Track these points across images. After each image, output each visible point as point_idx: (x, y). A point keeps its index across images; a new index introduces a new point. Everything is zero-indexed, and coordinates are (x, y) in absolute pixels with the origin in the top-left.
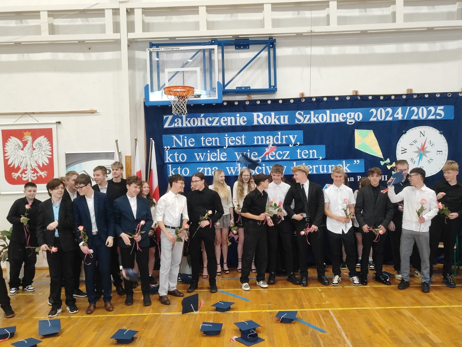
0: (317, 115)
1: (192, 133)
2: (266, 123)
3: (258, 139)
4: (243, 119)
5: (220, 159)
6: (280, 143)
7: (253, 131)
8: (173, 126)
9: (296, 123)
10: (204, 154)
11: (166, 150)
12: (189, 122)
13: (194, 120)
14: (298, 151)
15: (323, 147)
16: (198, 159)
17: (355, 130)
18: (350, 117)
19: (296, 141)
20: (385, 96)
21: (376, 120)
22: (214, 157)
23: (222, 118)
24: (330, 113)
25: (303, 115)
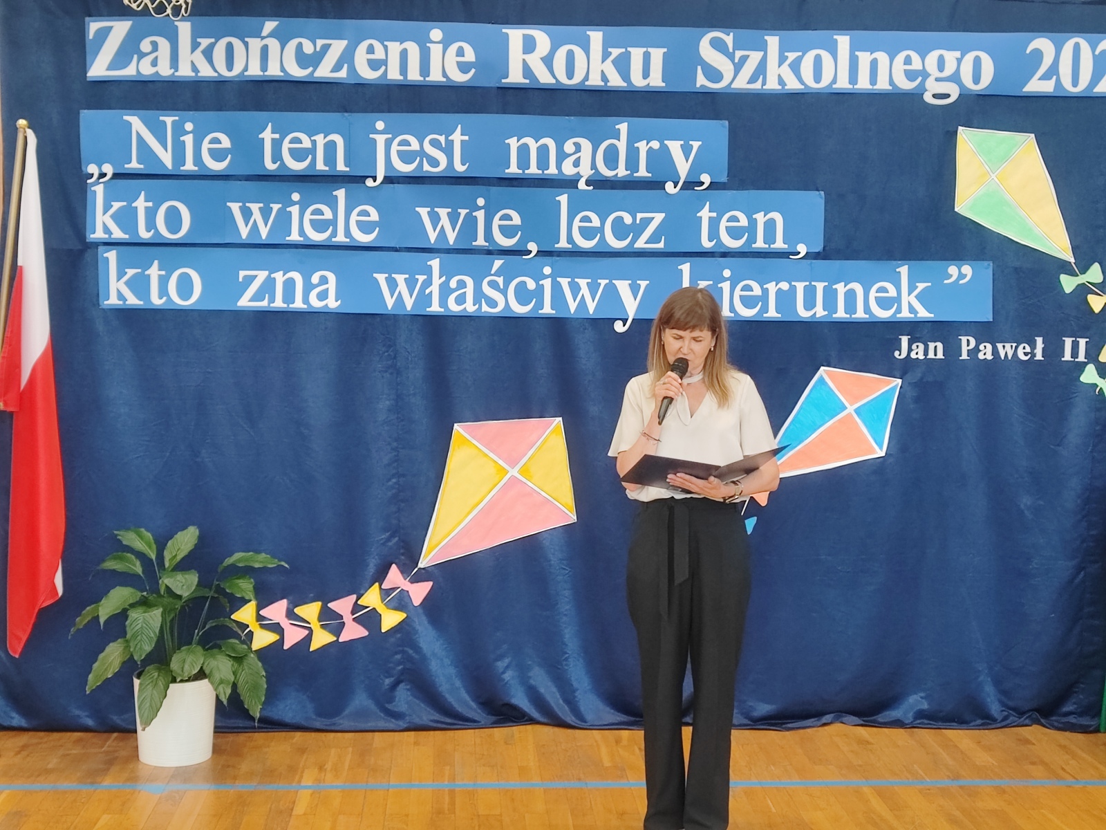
0: (792, 56)
1: (220, 108)
2: (564, 80)
3: (524, 151)
4: (460, 52)
5: (348, 233)
6: (622, 172)
7: (504, 112)
8: (129, 72)
9: (698, 85)
10: (276, 207)
11: (97, 183)
12: (208, 54)
13: (230, 49)
14: (705, 214)
15: (813, 203)
16: (244, 232)
17: (960, 128)
18: (941, 69)
19: (695, 169)
21: (1052, 90)
22: (319, 226)
23: (364, 45)
24: (854, 48)
25: (731, 50)
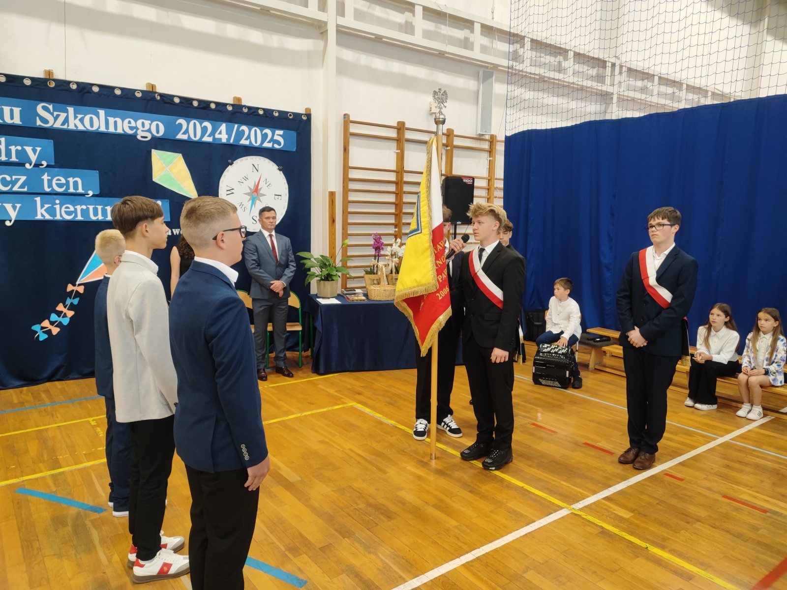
6: (3, 158)
9: (38, 125)
14: (45, 177)
15: (95, 175)
17: (153, 150)
18: (143, 127)
19: (39, 159)
20: (200, 101)
21: (186, 138)
24: (106, 115)
25: (52, 111)
